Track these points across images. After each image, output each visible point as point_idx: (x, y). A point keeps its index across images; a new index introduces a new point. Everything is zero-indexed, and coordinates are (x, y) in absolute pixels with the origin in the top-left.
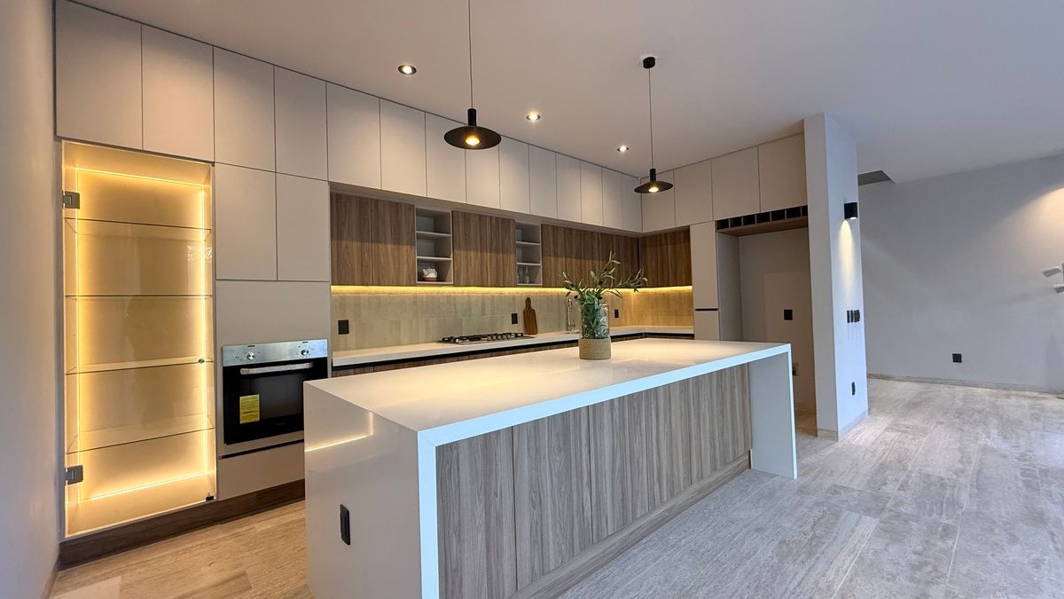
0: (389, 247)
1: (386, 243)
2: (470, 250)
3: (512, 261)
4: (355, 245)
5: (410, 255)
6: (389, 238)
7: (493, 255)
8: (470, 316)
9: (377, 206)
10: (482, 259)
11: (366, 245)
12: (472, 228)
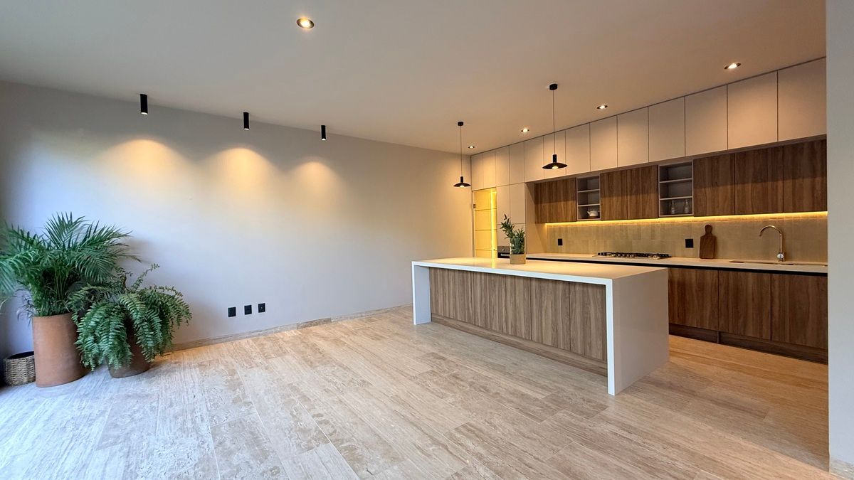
1: (561, 201)
2: (613, 196)
3: (654, 199)
4: (547, 205)
5: (574, 206)
6: (562, 199)
7: (634, 197)
8: (640, 239)
9: (557, 184)
10: (622, 201)
11: (552, 204)
12: (614, 181)
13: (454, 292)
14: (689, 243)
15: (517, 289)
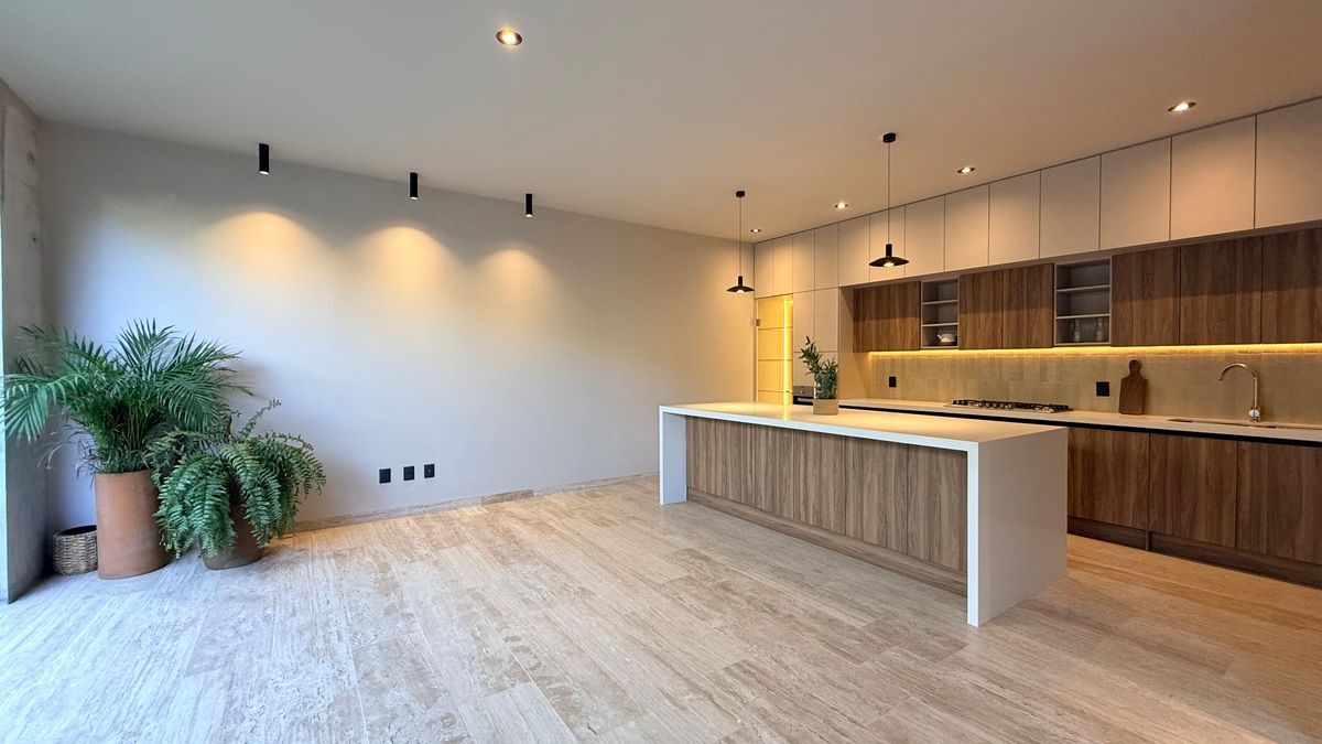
0: (897, 320)
1: (895, 318)
2: (979, 311)
4: (874, 323)
5: (915, 325)
6: (898, 314)
7: (1013, 313)
8: (1022, 380)
9: (889, 290)
10: (995, 320)
11: (881, 321)
12: (983, 287)
13: (724, 456)
14: (1103, 389)
15: (824, 454)
